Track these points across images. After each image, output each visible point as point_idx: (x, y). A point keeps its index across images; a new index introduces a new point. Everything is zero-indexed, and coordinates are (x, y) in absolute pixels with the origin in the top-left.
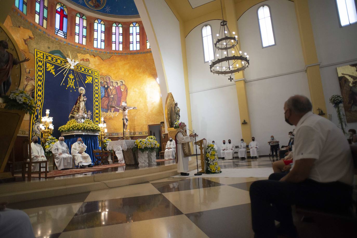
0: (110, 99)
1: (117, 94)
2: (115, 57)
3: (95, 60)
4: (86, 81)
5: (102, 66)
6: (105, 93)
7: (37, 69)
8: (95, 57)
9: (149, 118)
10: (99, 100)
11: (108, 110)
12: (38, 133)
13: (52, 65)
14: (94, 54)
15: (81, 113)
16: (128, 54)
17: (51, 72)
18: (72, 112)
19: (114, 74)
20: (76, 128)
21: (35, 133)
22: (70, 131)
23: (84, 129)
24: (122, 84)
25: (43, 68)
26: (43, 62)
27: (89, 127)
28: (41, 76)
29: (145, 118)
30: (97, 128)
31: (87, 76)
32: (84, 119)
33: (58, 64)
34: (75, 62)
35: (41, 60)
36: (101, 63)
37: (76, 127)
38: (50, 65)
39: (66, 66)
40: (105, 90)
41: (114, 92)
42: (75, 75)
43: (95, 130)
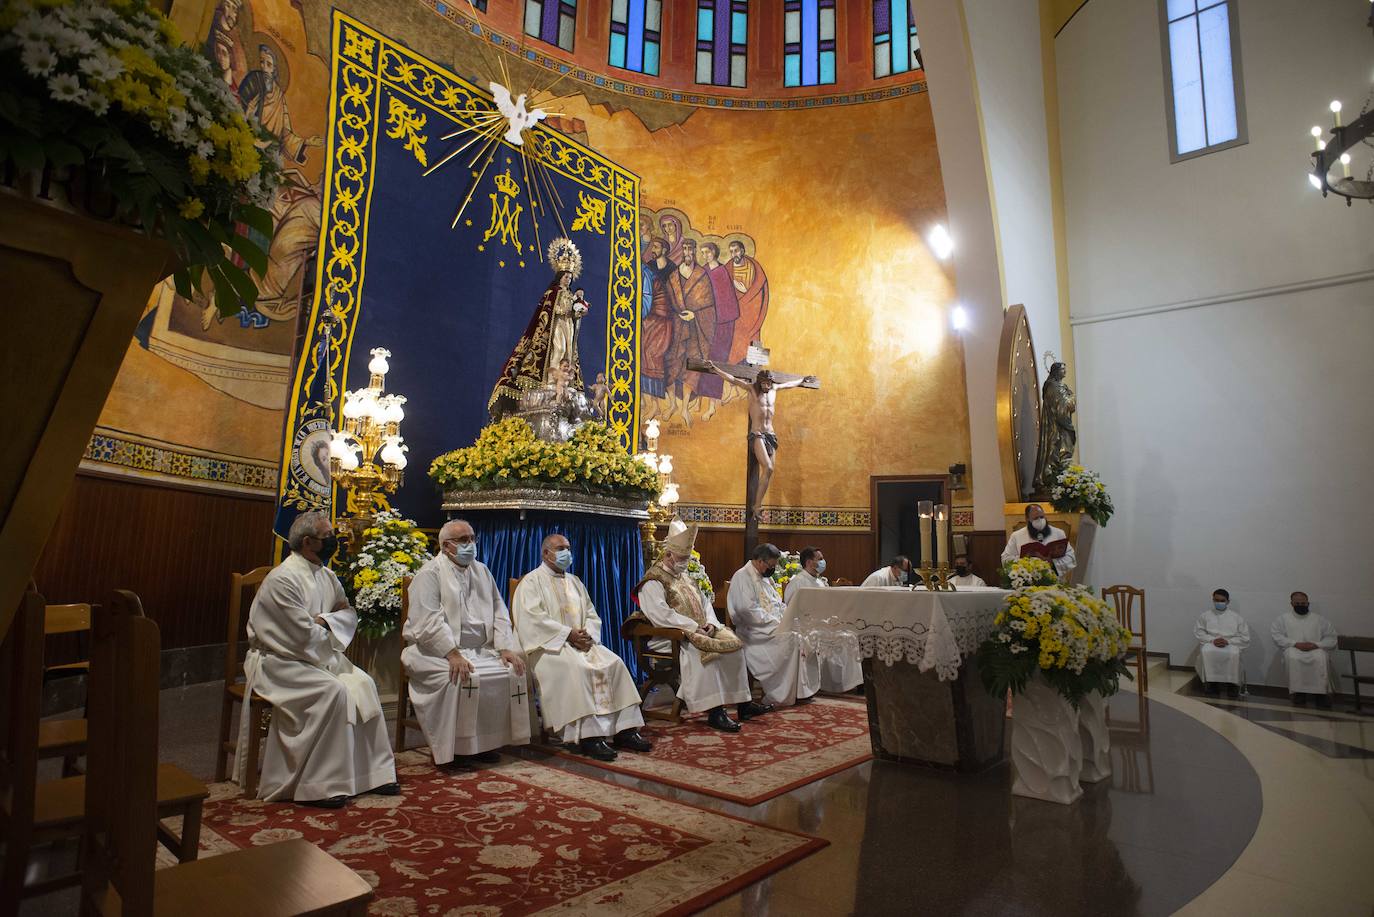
0: (677, 329)
1: (714, 305)
2: (708, 120)
3: (611, 128)
4: (577, 221)
5: (646, 163)
6: (654, 295)
7: (337, 119)
8: (614, 112)
9: (879, 440)
10: (633, 325)
11: (667, 384)
12: (317, 488)
13: (414, 111)
14: (607, 99)
15: (559, 383)
16: (775, 104)
17: (408, 147)
18: (510, 374)
19: (701, 203)
20: (535, 471)
21: (301, 488)
22: (493, 489)
23: (580, 478)
24: (738, 253)
25: (372, 123)
26: (371, 87)
27: (607, 472)
28: (356, 163)
29: (857, 436)
30: (643, 475)
31: (581, 193)
32: (571, 421)
33: (446, 108)
34: (529, 110)
35: (364, 74)
36: (639, 142)
37: (531, 462)
38: (404, 107)
39: (482, 129)
40: (653, 282)
41: (698, 296)
42: (526, 179)
43: (637, 488)
